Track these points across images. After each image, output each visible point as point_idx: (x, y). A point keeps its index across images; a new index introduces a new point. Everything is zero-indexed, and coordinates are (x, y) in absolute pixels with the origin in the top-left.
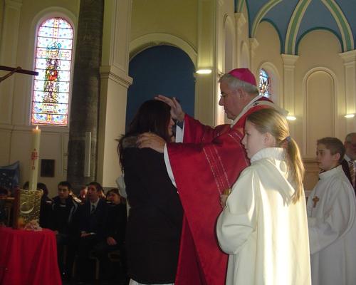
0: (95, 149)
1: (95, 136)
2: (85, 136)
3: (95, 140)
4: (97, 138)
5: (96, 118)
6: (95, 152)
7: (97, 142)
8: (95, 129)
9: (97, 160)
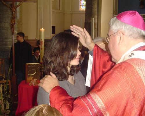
0: (97, 26)
1: (97, 19)
2: (91, 20)
3: (97, 21)
4: (98, 20)
5: (97, 11)
6: (96, 27)
7: (98, 22)
8: (96, 17)
9: (98, 31)
